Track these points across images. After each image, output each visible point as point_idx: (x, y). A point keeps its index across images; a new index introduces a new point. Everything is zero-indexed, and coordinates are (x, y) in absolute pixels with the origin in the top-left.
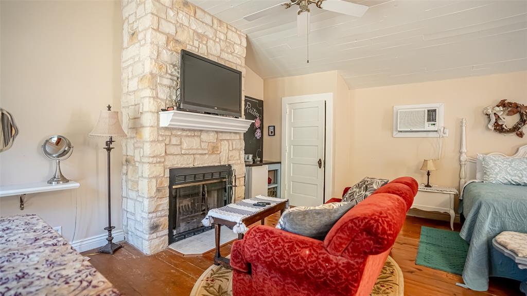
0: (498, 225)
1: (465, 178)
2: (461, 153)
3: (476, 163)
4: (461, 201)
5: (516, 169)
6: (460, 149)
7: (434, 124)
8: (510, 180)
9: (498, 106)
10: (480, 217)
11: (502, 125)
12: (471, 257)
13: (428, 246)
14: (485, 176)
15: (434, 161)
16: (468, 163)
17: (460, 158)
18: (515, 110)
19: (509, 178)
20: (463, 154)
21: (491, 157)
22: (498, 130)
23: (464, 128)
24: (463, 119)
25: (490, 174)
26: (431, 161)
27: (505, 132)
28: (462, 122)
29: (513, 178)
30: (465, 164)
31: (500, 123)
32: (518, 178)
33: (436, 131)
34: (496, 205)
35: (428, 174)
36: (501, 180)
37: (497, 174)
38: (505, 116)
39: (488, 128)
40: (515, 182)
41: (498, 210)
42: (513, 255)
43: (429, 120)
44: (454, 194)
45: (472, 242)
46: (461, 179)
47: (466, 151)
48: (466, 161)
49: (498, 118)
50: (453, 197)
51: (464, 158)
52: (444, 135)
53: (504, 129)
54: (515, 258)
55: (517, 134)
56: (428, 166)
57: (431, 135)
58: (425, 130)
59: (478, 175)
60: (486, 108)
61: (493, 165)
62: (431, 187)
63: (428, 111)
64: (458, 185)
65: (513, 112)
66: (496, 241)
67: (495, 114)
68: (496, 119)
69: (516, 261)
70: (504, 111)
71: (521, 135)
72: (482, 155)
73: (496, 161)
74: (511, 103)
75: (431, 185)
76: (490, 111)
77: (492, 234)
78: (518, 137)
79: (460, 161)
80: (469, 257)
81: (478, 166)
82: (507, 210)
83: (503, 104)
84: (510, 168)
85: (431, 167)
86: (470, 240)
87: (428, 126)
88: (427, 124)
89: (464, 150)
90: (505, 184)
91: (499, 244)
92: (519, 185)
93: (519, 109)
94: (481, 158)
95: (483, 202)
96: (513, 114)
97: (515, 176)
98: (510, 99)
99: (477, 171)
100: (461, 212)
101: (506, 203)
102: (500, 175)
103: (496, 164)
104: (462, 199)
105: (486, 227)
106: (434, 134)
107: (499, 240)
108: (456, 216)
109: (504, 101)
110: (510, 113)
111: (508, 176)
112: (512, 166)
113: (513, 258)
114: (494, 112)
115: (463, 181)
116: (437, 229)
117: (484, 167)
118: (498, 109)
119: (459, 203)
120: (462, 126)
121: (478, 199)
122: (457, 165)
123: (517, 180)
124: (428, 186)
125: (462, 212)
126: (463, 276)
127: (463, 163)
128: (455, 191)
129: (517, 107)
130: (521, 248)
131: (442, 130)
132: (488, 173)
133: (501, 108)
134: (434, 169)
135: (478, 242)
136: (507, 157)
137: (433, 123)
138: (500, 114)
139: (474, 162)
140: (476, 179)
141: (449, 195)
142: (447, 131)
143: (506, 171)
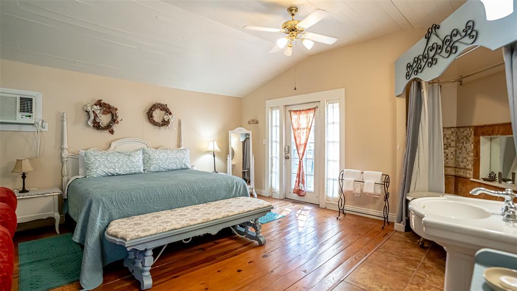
0: (107, 218)
1: (67, 176)
2: (62, 149)
3: (78, 159)
4: (66, 200)
5: (111, 162)
6: (62, 145)
7: (30, 116)
8: (107, 172)
9: (96, 105)
10: (91, 215)
11: (99, 123)
12: (87, 258)
13: (32, 266)
14: (87, 171)
15: (31, 159)
16: (70, 159)
17: (61, 154)
18: (108, 110)
19: (106, 170)
20: (65, 150)
21: (92, 152)
22: (96, 126)
23: (65, 123)
24: (64, 113)
25: (92, 169)
26: (27, 160)
27: (101, 129)
28: (63, 117)
29: (109, 170)
30: (67, 161)
31: (98, 121)
32: (112, 170)
33: (33, 124)
34: (104, 199)
35: (24, 176)
36: (100, 174)
37: (97, 168)
38: (101, 115)
39: (88, 124)
40: (111, 173)
41: (106, 204)
42: (123, 241)
43: (22, 110)
44: (58, 195)
45: (87, 242)
46: (63, 176)
47: (67, 147)
48: (68, 157)
49: (96, 116)
50: (56, 198)
51: (65, 154)
52: (43, 130)
53: (100, 126)
54: (125, 244)
55: (110, 132)
56: (23, 167)
57: (25, 128)
58: (17, 122)
59: (81, 171)
60: (86, 105)
61: (94, 160)
62: (27, 191)
63: (21, 99)
64: (60, 183)
65: (107, 112)
66: (108, 234)
67: (93, 112)
68: (94, 117)
69: (126, 246)
70: (100, 109)
71: (112, 132)
72: (83, 151)
73: (95, 156)
74: (105, 104)
75: (28, 189)
76: (89, 108)
77: (103, 228)
78: (110, 134)
79: (62, 158)
80: (85, 258)
81: (80, 162)
82: (112, 202)
83: (99, 103)
84: (106, 162)
85: (27, 167)
86: (84, 241)
87: (20, 117)
88: (19, 115)
89: (66, 146)
90: (103, 176)
91: (112, 235)
92: (113, 175)
93: (111, 110)
94: (83, 154)
95: (93, 199)
96: (106, 113)
97: (110, 168)
98: (105, 100)
99: (80, 166)
100: (66, 212)
101: (112, 195)
102: (99, 169)
103: (96, 159)
104: (66, 198)
105: (98, 223)
106: (30, 128)
107: (111, 232)
108: (61, 217)
109: (100, 101)
110: (105, 113)
111: (106, 168)
112: (109, 159)
113: (122, 244)
114: (93, 110)
115: (65, 178)
116: (40, 240)
117: (86, 162)
118: (95, 107)
119: (63, 203)
120: (63, 121)
121: (88, 197)
122: (58, 162)
123: (112, 171)
124: (24, 191)
125: (68, 212)
126: (81, 281)
127: (65, 160)
128: (58, 192)
129: (110, 108)
130: (127, 233)
131: (40, 123)
132: (90, 168)
133: (98, 107)
134: (32, 170)
135: (92, 241)
136: (104, 152)
137: (28, 114)
138: (97, 112)
139: (76, 157)
140: (78, 175)
141: (52, 197)
142: (46, 125)
143: (104, 164)
